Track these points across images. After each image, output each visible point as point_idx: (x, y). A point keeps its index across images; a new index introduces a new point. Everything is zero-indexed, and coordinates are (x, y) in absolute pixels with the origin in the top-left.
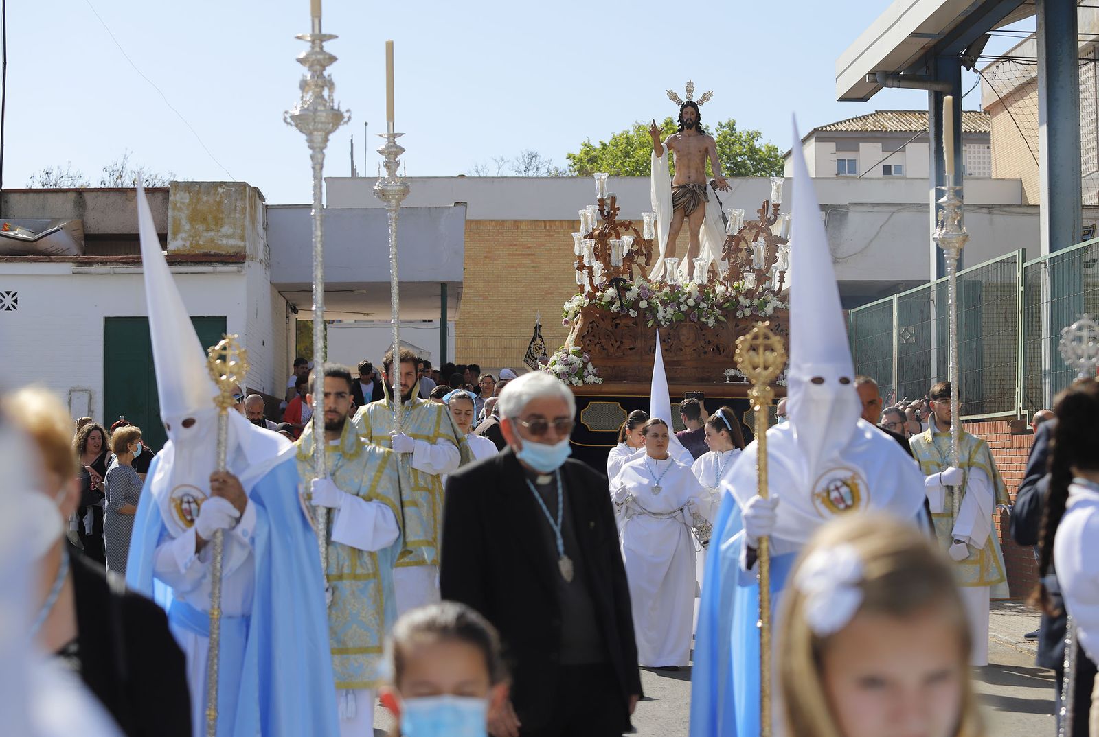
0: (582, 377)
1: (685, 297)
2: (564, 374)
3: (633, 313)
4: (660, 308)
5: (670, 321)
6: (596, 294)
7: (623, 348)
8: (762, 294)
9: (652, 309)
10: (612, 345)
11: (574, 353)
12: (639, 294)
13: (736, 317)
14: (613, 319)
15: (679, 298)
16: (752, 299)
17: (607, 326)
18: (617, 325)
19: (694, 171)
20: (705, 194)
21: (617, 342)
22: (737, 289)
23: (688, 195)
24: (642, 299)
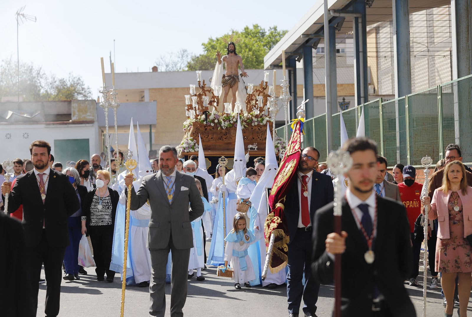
0: (194, 149)
1: (232, 118)
2: (187, 148)
3: (212, 125)
4: (223, 122)
5: (226, 127)
6: (198, 117)
7: (208, 138)
8: (261, 117)
9: (219, 123)
10: (205, 137)
11: (190, 140)
12: (214, 117)
13: (252, 125)
14: (205, 127)
15: (230, 118)
16: (258, 118)
17: (202, 129)
18: (206, 129)
19: (234, 70)
20: (238, 78)
21: (206, 135)
22: (252, 115)
23: (231, 79)
24: (215, 119)
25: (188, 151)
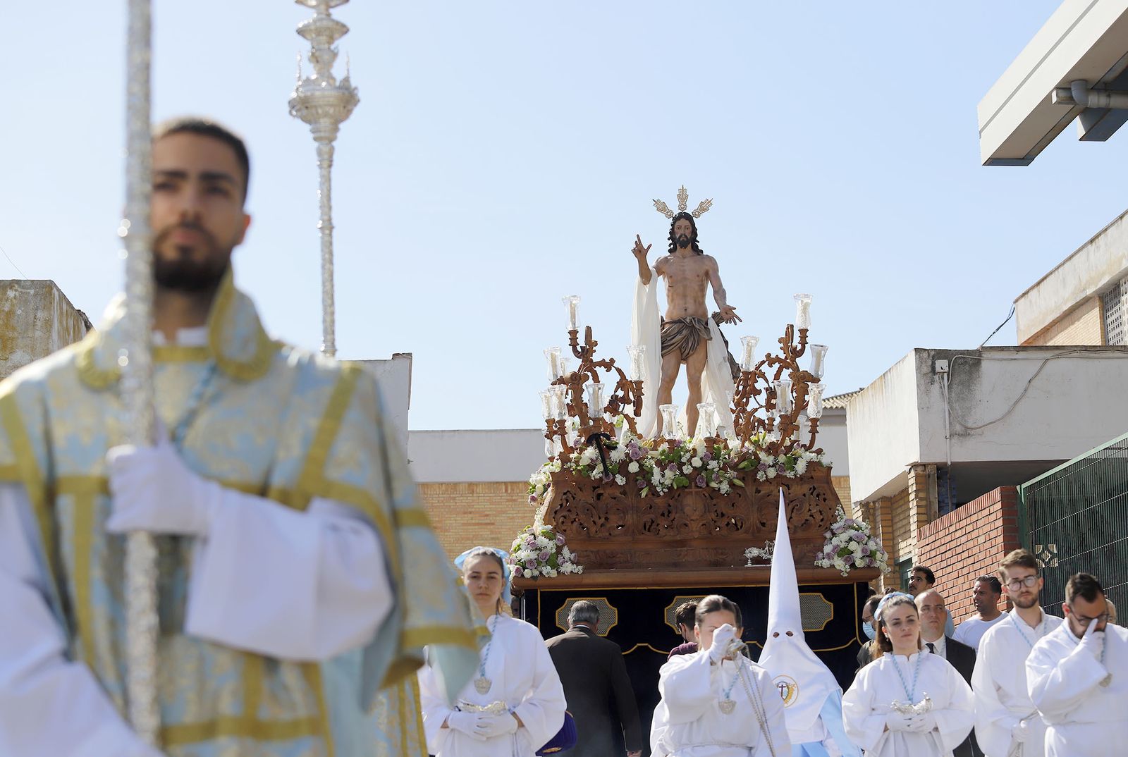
0: (555, 566)
1: (688, 455)
2: (531, 562)
3: (620, 480)
4: (656, 470)
5: (669, 488)
6: (571, 456)
7: (608, 526)
8: (790, 448)
9: (645, 473)
10: (594, 522)
11: (545, 534)
12: (627, 455)
13: (756, 480)
14: (595, 488)
15: (681, 457)
16: (776, 455)
17: (587, 497)
18: (599, 496)
19: (692, 301)
20: (707, 329)
21: (600, 518)
22: (756, 443)
23: (684, 332)
24: (631, 461)
25: (536, 573)
